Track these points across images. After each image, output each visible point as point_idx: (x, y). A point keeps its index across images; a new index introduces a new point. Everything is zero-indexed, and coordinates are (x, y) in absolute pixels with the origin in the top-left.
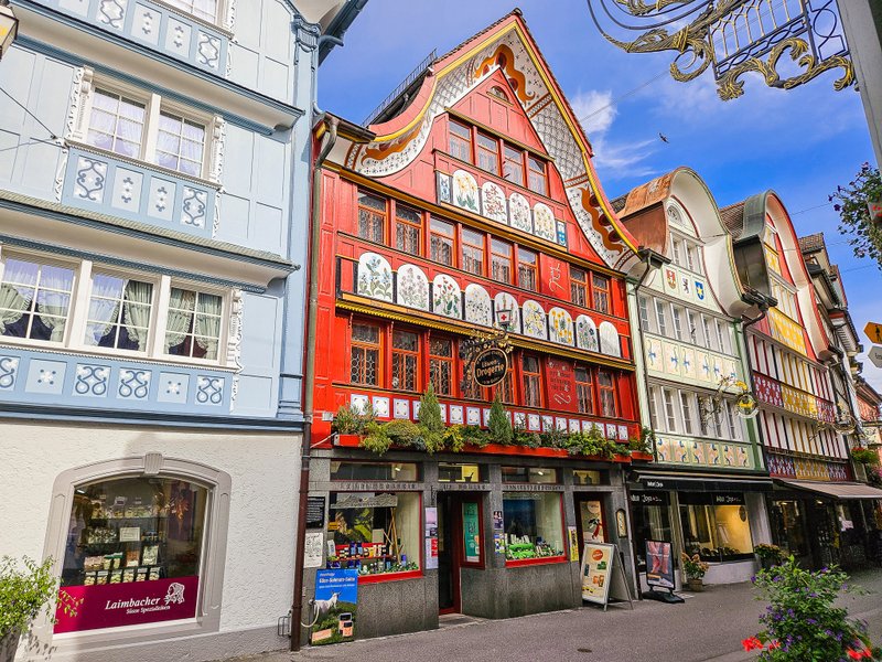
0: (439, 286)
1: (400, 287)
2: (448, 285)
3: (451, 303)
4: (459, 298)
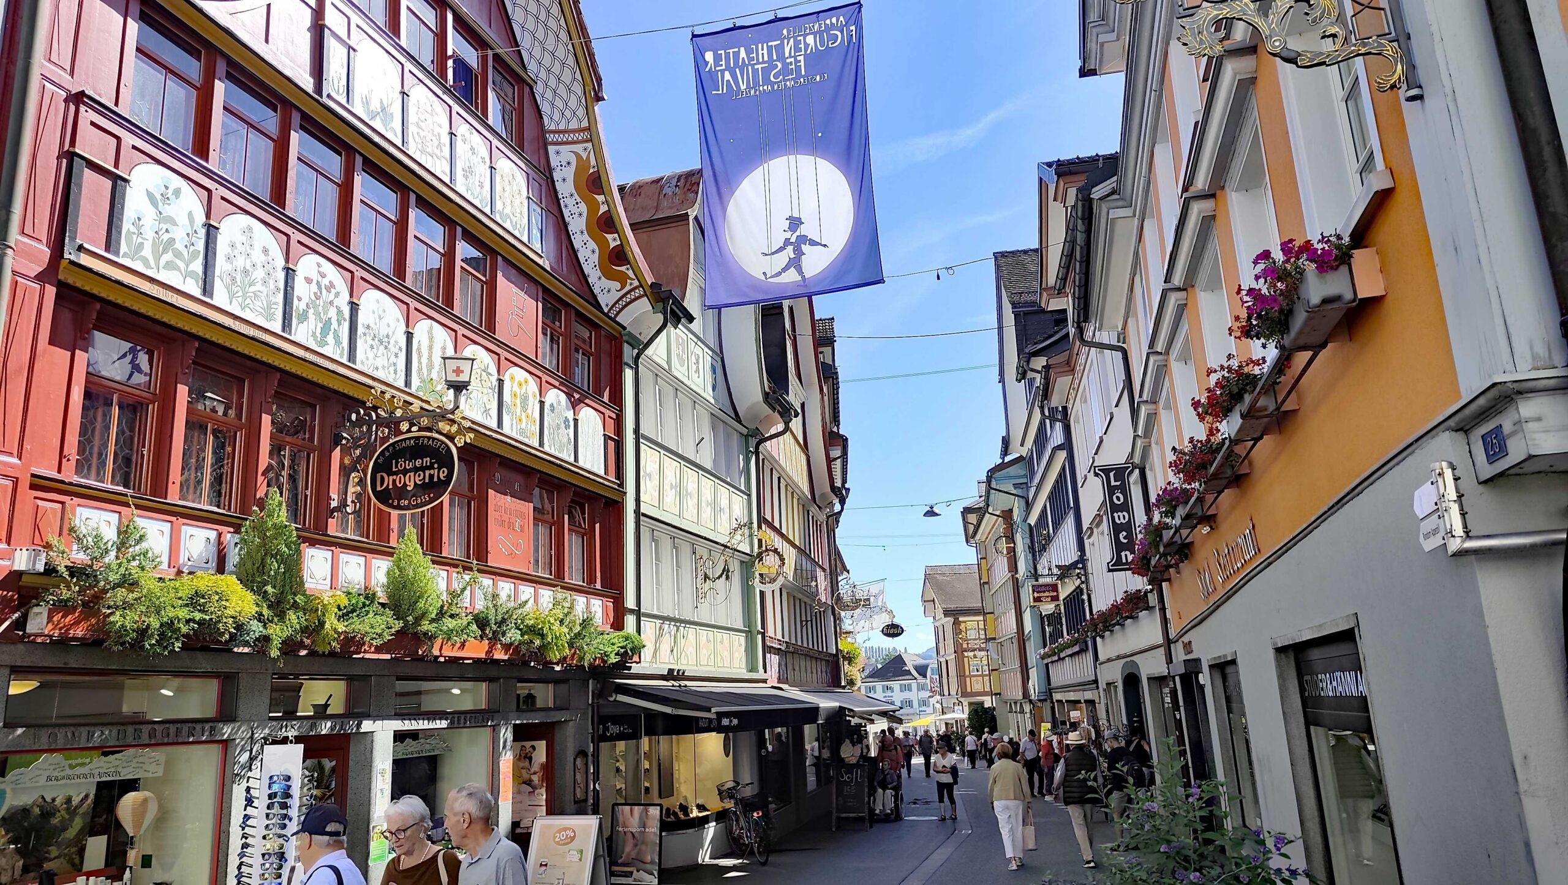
0: (309, 281)
1: (221, 264)
2: (325, 282)
3: (329, 322)
4: (347, 314)
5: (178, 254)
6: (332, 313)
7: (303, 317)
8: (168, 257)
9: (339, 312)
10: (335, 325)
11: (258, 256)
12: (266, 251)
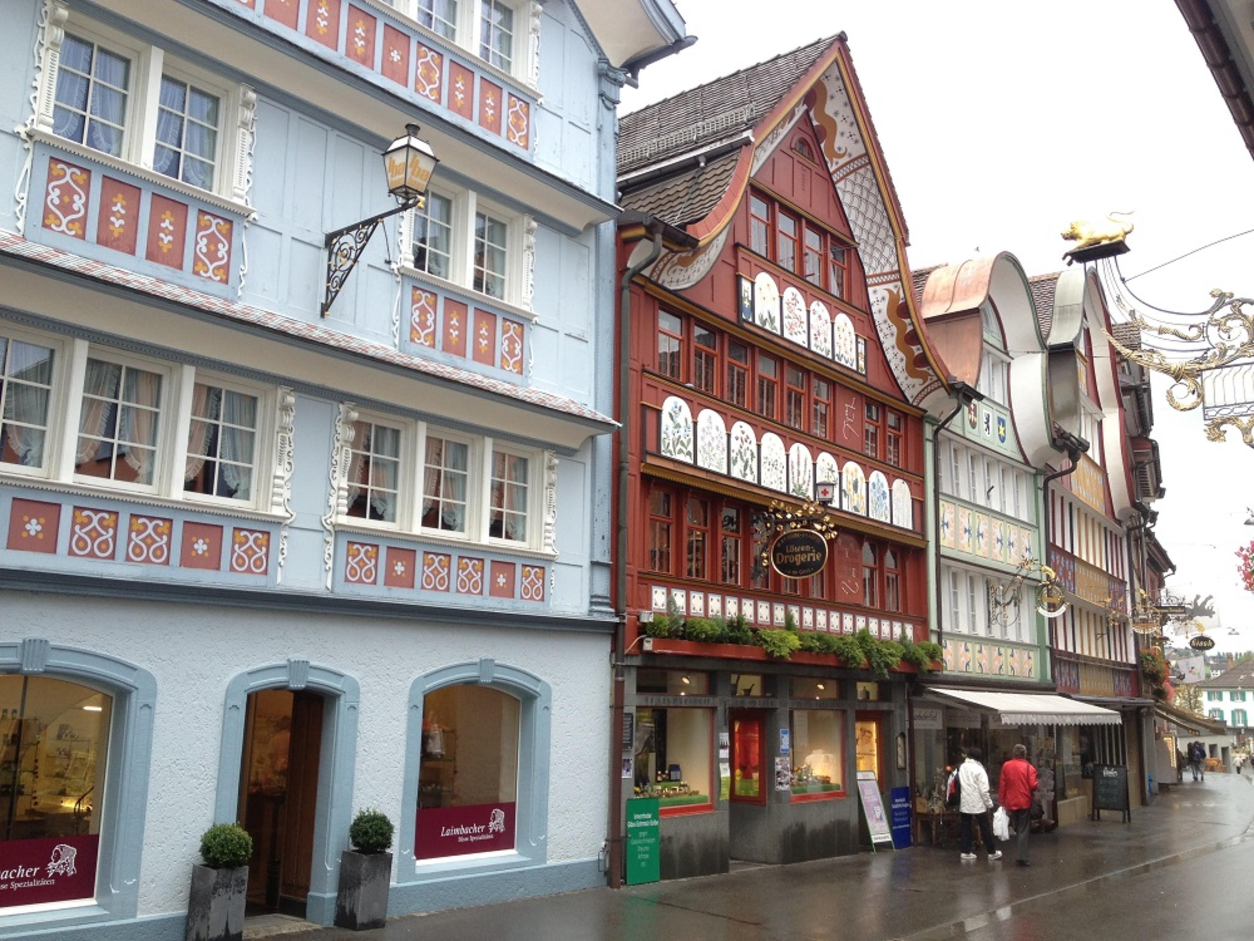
1: (699, 443)
2: (745, 436)
3: (747, 462)
4: (755, 454)
5: (683, 444)
6: (748, 455)
7: (735, 461)
8: (679, 446)
9: (752, 454)
10: (750, 462)
11: (714, 433)
12: (717, 429)
